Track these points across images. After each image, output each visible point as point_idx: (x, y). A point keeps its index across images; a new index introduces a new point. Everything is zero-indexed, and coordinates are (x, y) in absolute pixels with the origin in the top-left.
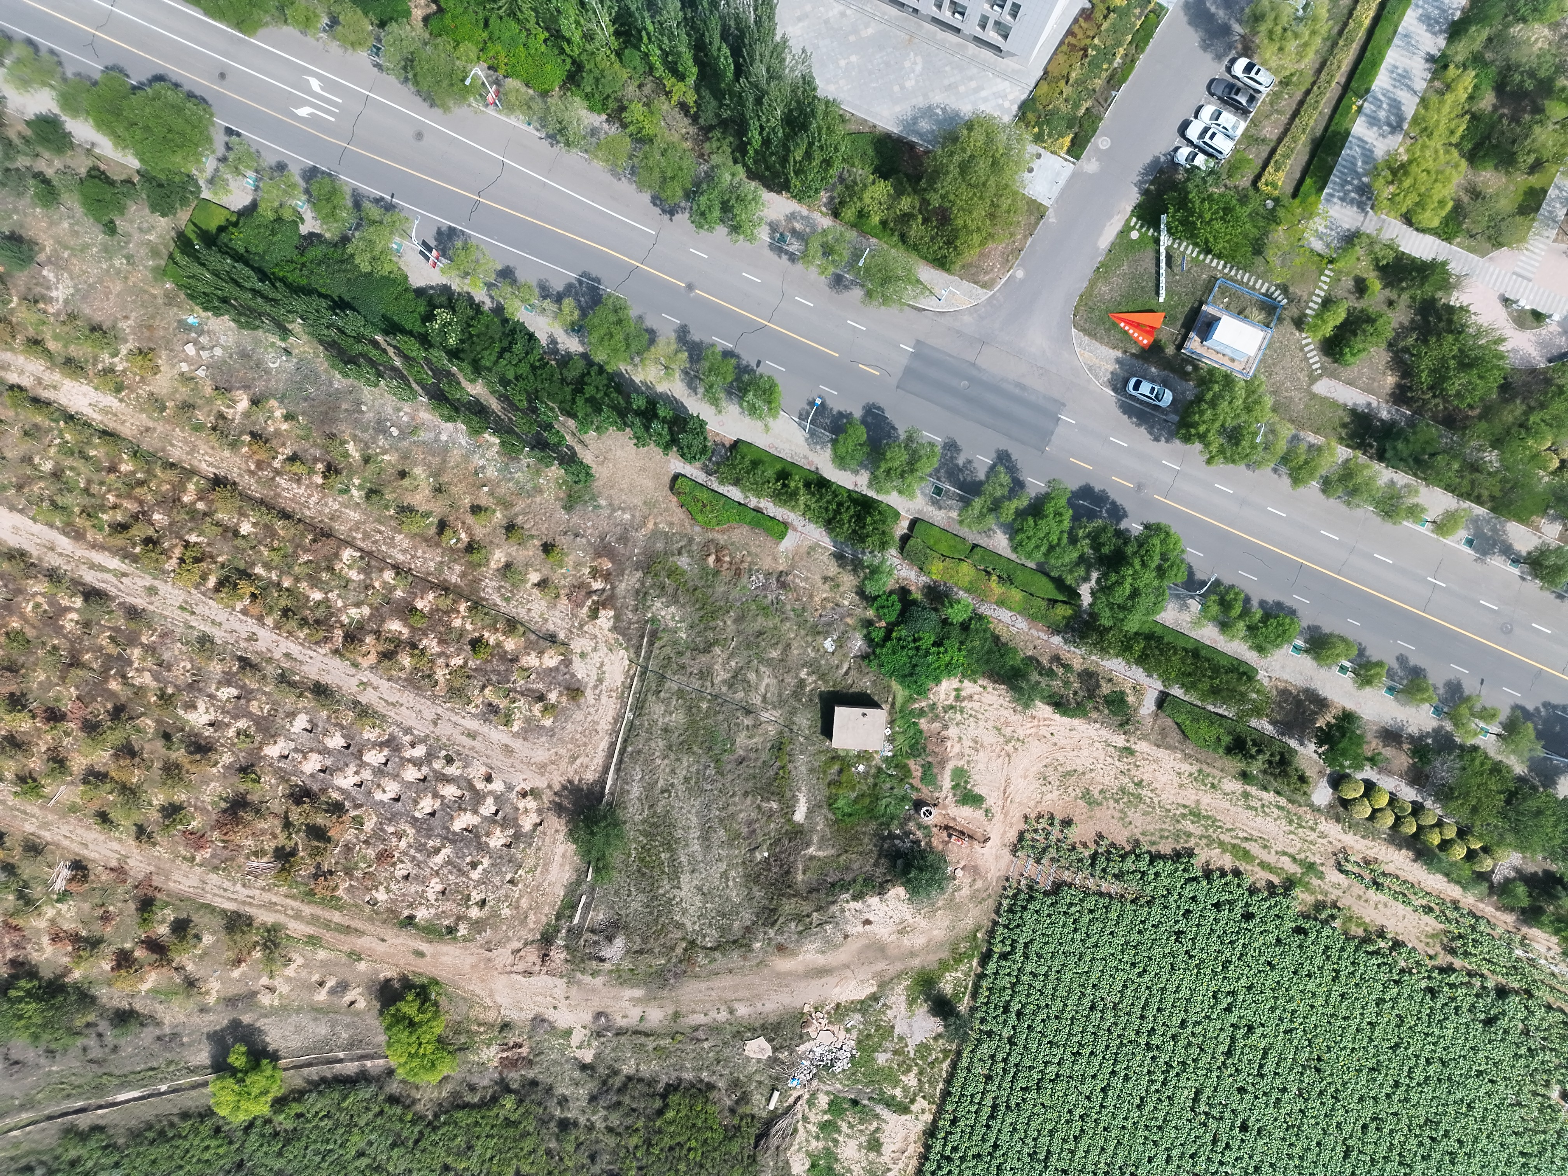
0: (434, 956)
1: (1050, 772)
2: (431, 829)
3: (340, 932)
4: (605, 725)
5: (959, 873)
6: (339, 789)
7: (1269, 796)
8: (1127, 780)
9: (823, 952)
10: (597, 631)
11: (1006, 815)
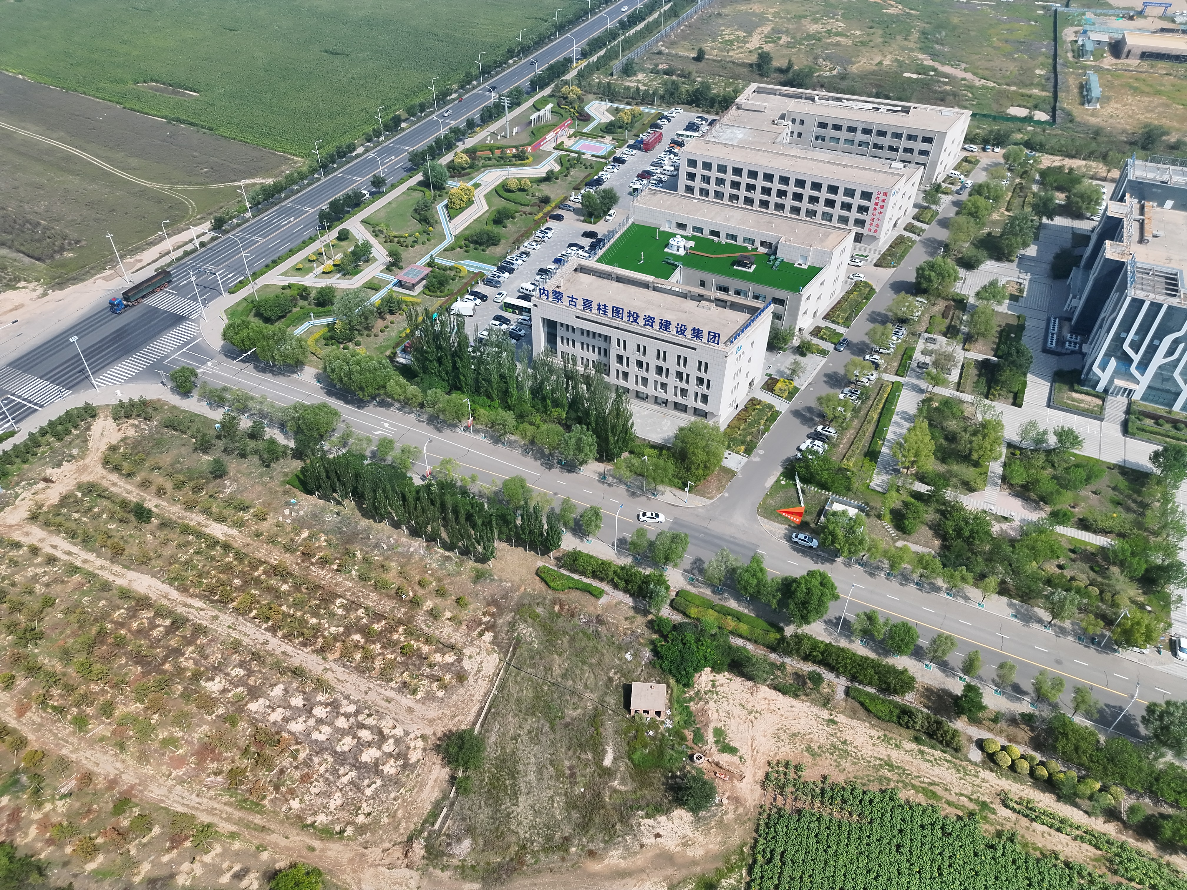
0: (322, 850)
1: (781, 733)
2: (345, 760)
3: (256, 830)
4: (478, 697)
5: (725, 801)
6: (290, 732)
7: (938, 753)
8: (835, 740)
9: (624, 858)
10: (482, 644)
11: (755, 761)
